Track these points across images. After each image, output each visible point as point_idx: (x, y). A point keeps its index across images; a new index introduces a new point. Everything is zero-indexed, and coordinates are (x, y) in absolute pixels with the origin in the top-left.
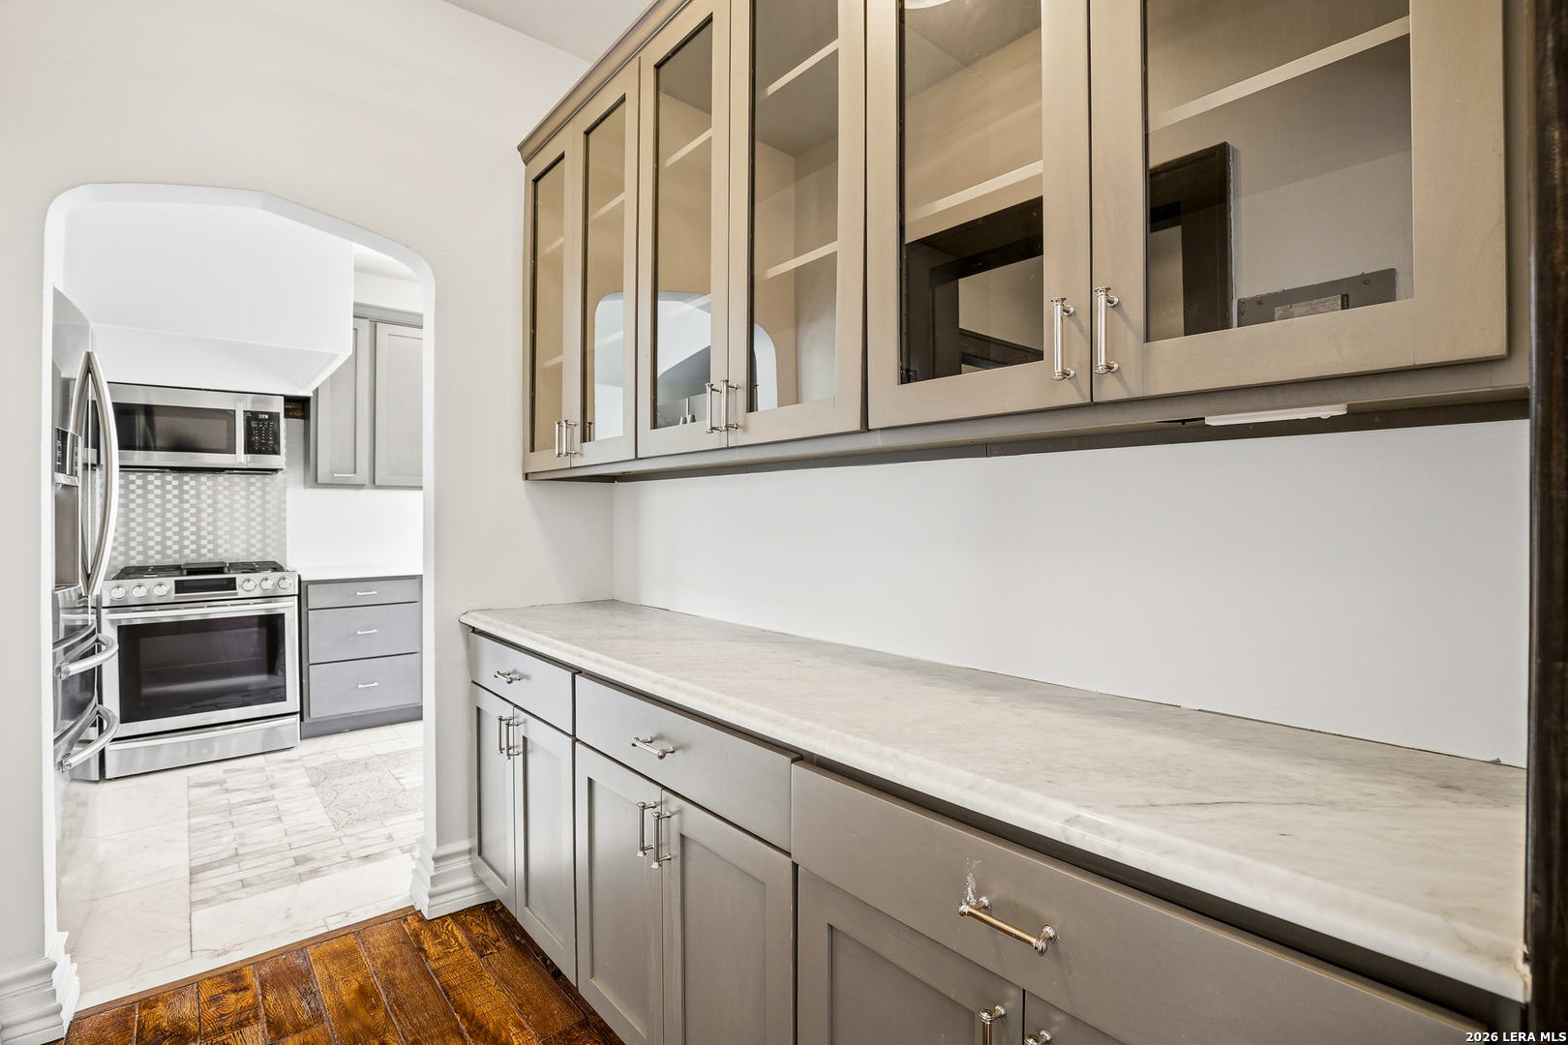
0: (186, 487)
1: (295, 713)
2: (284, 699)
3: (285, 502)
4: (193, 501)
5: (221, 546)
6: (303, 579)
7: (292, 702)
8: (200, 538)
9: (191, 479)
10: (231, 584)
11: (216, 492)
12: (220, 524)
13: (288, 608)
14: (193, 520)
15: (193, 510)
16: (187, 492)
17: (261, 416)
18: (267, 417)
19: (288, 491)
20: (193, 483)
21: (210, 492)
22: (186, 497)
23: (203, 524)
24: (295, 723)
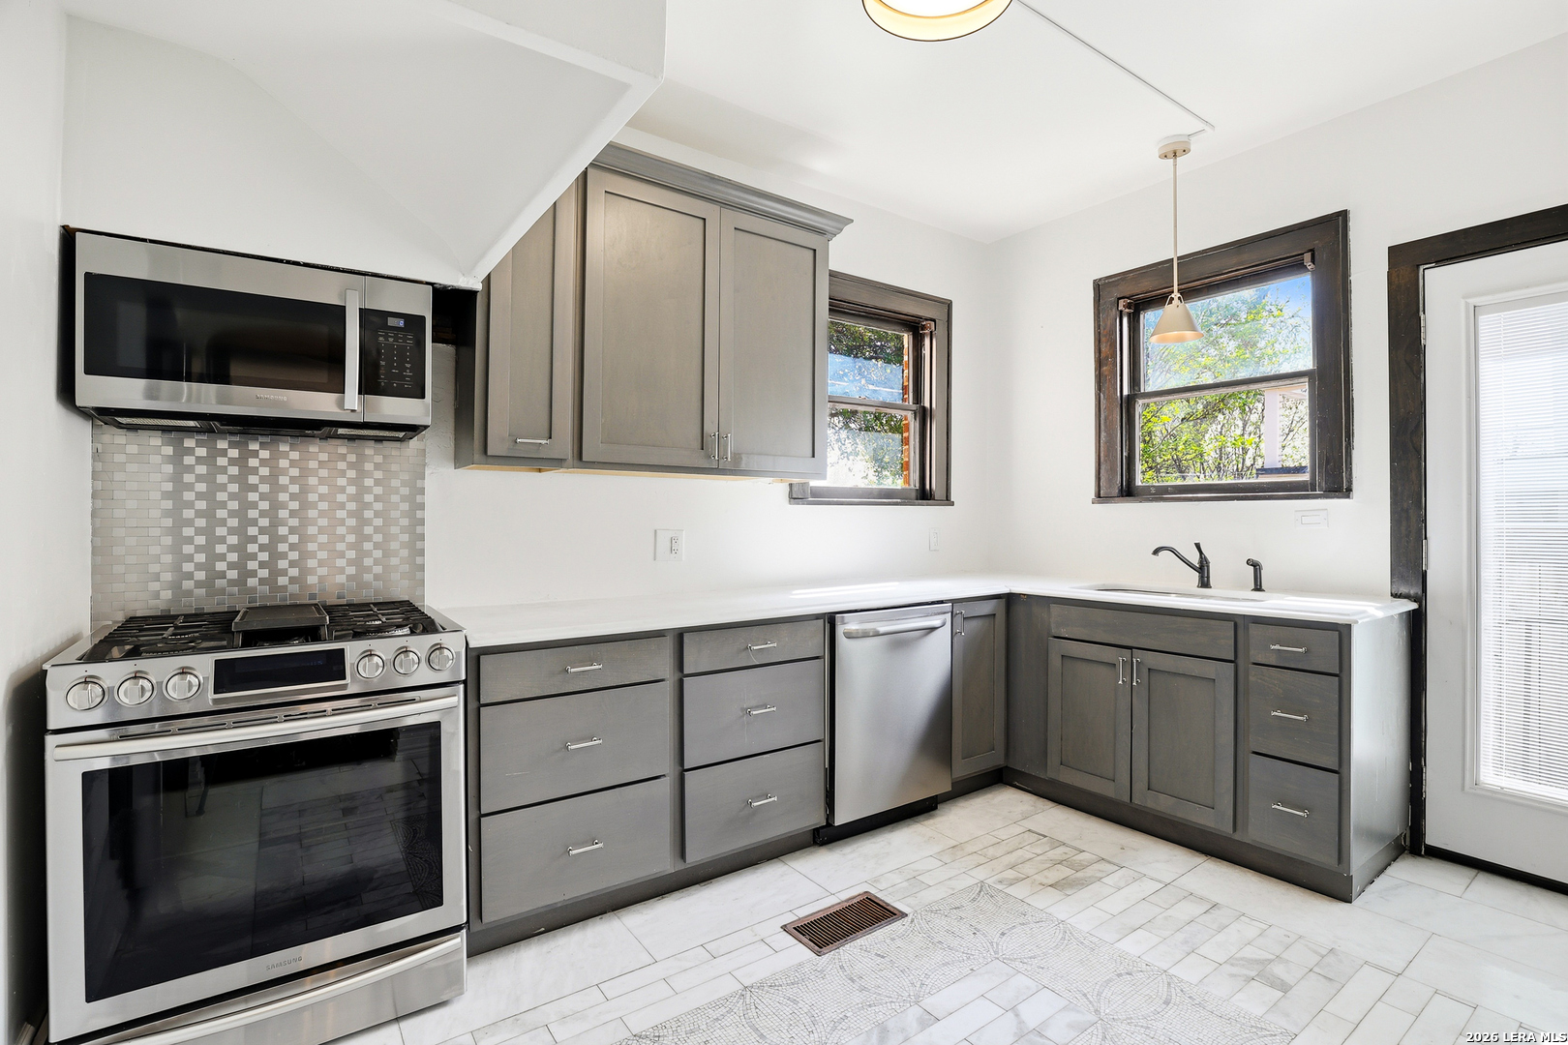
0: (253, 462)
1: (457, 929)
2: (437, 901)
3: (422, 491)
4: (264, 488)
5: (312, 571)
6: (471, 646)
7: (454, 906)
8: (276, 556)
9: (263, 446)
10: (332, 666)
11: (305, 473)
12: (312, 530)
13: (445, 709)
14: (264, 522)
15: (264, 505)
16: (255, 471)
17: (392, 322)
18: (401, 323)
19: (427, 472)
20: (265, 454)
21: (295, 472)
22: (253, 479)
23: (283, 531)
24: (457, 950)
